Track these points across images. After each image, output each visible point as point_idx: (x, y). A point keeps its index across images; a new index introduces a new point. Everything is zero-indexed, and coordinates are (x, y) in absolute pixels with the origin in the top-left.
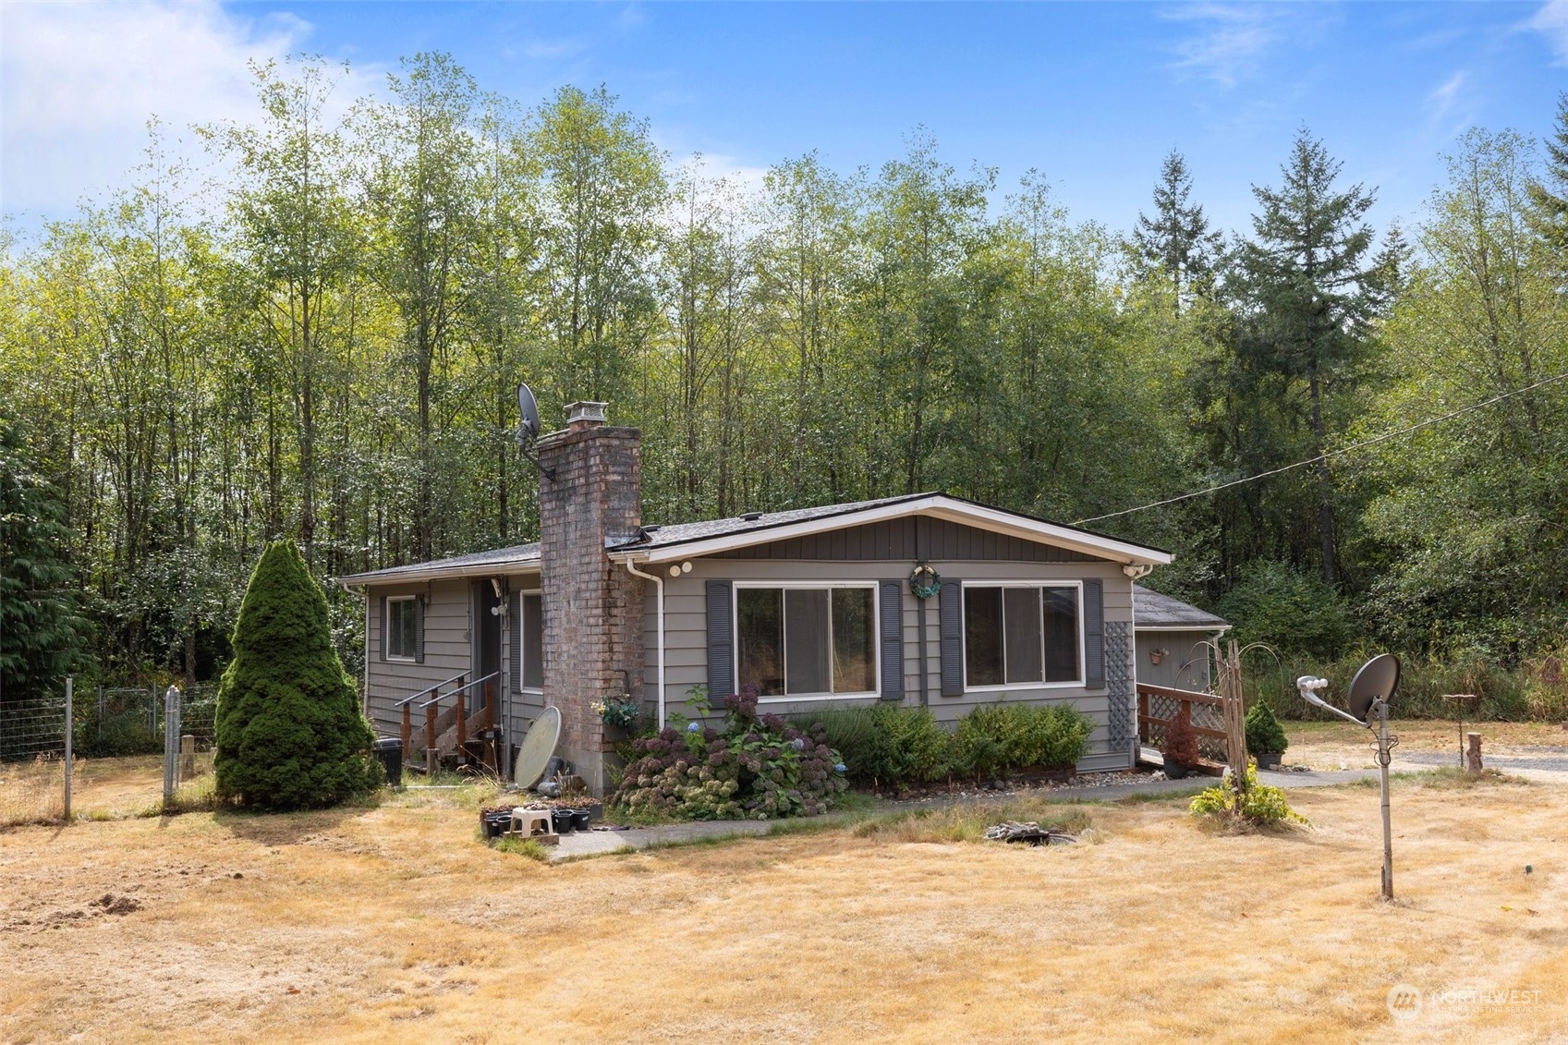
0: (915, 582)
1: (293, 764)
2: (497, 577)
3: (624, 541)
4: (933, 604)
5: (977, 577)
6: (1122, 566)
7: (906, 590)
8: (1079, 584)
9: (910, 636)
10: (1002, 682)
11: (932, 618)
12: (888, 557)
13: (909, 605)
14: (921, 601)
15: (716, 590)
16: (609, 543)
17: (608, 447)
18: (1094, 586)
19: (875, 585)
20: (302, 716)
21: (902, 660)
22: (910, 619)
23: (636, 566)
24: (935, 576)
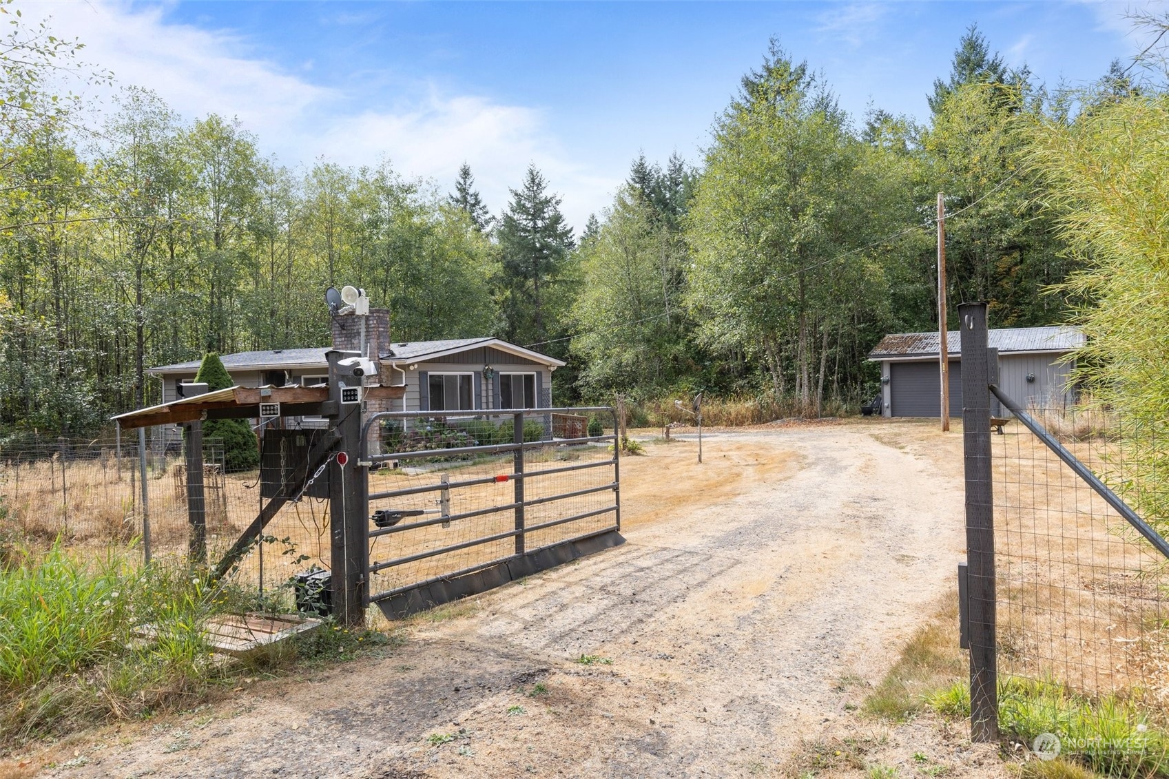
0: (485, 373)
1: (236, 451)
2: (287, 370)
3: (385, 355)
4: (490, 381)
5: (505, 370)
6: (548, 366)
7: (482, 376)
8: (535, 373)
9: (484, 393)
10: (510, 408)
11: (490, 387)
12: (476, 363)
13: (483, 381)
14: (487, 379)
15: (422, 374)
16: (381, 357)
17: (379, 316)
18: (539, 374)
19: (472, 373)
20: (237, 431)
21: (481, 403)
22: (484, 387)
23: (397, 366)
24: (492, 370)
